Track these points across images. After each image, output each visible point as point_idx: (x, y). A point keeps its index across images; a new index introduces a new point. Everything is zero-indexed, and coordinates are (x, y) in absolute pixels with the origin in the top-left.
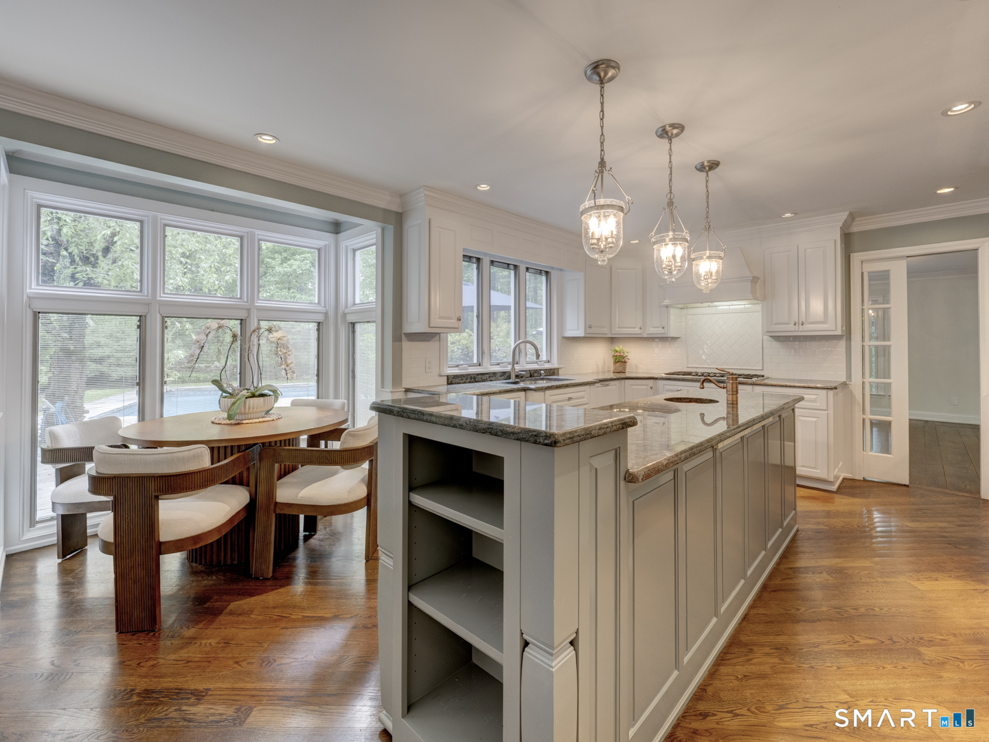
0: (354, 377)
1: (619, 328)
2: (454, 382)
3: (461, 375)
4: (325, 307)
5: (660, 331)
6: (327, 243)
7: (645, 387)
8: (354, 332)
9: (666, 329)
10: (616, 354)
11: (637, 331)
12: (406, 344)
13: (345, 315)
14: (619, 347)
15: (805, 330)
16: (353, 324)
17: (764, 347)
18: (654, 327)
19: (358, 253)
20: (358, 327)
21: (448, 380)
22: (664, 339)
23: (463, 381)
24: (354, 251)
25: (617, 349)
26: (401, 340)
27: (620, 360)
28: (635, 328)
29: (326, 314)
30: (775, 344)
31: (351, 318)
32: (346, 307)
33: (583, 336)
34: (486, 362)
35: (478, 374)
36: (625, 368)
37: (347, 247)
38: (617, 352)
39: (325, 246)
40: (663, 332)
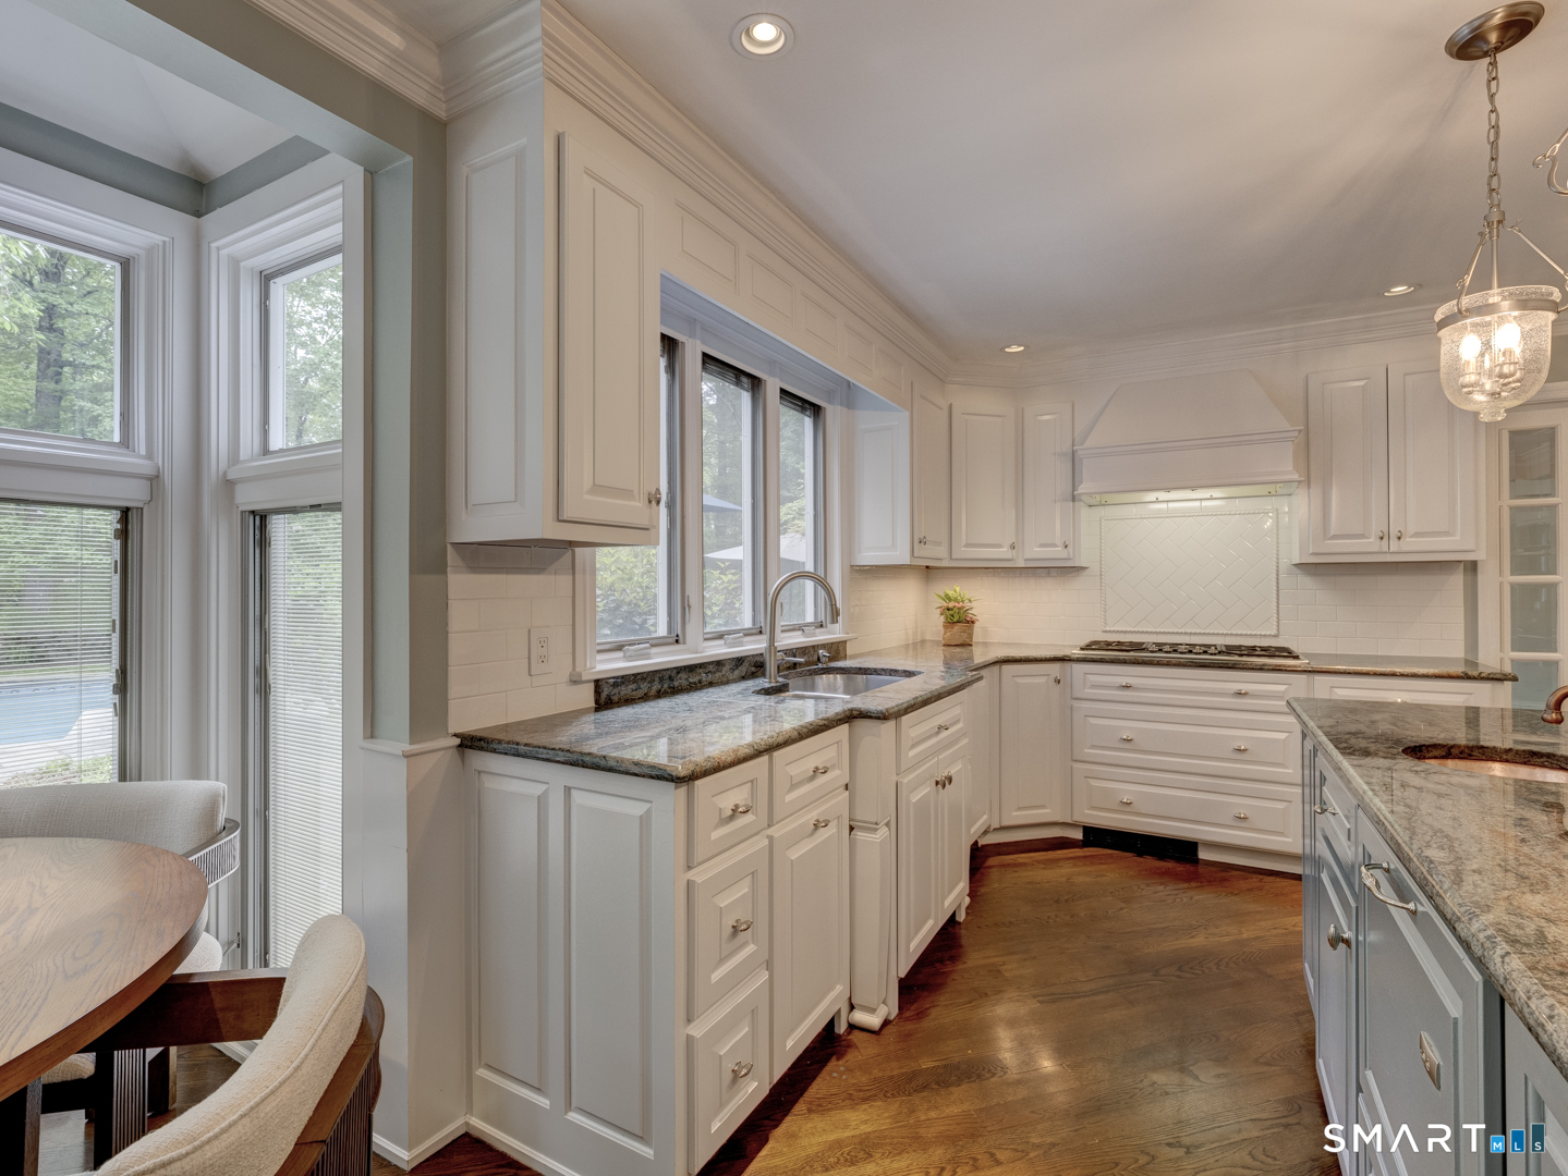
0: (264, 690)
1: (967, 545)
2: (615, 699)
3: (635, 675)
4: (150, 456)
5: (1057, 552)
6: (158, 239)
7: (1042, 680)
8: (263, 542)
9: (1070, 548)
10: (951, 605)
11: (1003, 552)
12: (460, 583)
13: (229, 485)
14: (957, 589)
15: (1404, 549)
16: (261, 518)
17: (1280, 587)
18: (1042, 546)
19: (278, 287)
20: (280, 527)
21: (598, 691)
22: (1067, 571)
23: (640, 693)
24: (266, 279)
25: (951, 593)
26: (441, 568)
27: (958, 620)
28: (1000, 546)
29: (154, 480)
30: (1307, 582)
31: (252, 497)
32: (234, 457)
33: (907, 561)
34: (693, 632)
35: (679, 670)
36: (971, 636)
37: (235, 263)
38: (950, 599)
39: (150, 250)
40: (1065, 556)
